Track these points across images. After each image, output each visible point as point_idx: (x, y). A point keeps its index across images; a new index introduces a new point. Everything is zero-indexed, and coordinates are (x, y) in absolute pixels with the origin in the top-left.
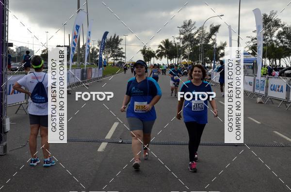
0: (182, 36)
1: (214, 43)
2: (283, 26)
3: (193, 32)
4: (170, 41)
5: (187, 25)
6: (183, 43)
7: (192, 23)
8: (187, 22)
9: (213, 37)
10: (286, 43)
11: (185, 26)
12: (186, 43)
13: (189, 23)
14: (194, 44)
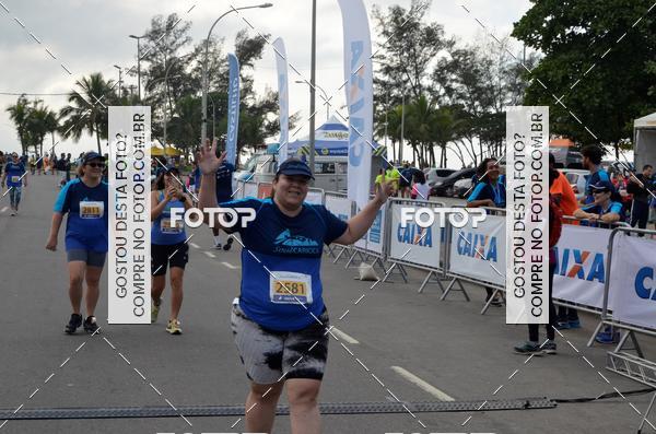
0: (146, 66)
1: (247, 90)
2: (451, 44)
3: (181, 53)
4: (106, 79)
5: (163, 31)
6: (150, 87)
7: (180, 26)
8: (164, 23)
9: (246, 71)
10: (461, 96)
11: (154, 34)
12: (159, 89)
13: (170, 27)
14: (186, 92)
